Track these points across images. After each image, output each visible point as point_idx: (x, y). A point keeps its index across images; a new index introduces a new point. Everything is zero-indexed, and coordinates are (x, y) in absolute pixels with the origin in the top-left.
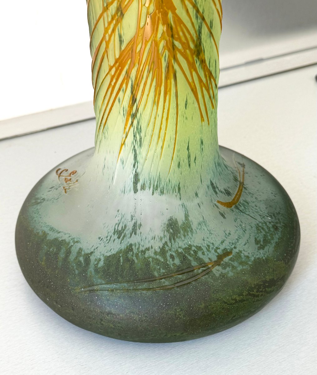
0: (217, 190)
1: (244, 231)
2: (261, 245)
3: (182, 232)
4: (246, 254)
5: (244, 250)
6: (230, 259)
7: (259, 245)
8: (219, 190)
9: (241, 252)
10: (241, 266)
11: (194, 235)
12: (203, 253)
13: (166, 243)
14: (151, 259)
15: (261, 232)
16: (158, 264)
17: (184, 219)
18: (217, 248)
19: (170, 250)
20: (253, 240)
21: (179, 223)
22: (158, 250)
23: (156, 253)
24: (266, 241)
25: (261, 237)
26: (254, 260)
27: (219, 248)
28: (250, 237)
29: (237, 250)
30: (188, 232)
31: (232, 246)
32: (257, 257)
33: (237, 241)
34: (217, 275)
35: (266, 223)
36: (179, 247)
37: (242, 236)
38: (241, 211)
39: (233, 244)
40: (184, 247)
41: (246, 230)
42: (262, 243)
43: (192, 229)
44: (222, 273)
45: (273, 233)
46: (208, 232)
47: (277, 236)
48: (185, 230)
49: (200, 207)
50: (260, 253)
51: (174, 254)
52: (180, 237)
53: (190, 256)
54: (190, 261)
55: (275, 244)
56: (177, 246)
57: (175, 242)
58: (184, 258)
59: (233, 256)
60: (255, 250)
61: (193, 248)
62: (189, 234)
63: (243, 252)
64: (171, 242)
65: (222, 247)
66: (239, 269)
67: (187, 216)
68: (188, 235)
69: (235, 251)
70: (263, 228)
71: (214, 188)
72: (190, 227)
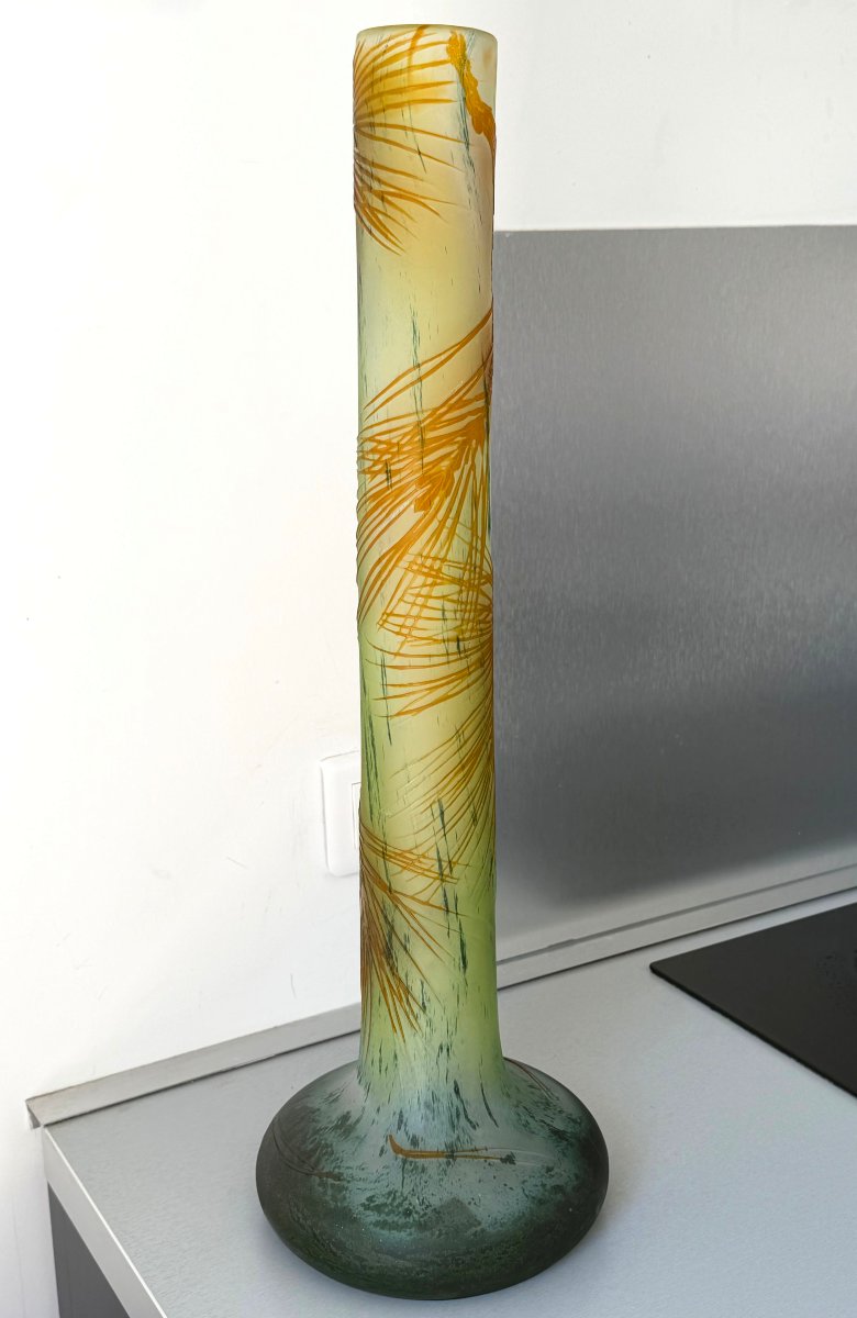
0: (403, 1127)
1: (376, 1181)
2: (369, 1205)
3: (342, 1130)
4: (348, 1195)
5: (351, 1191)
6: (333, 1184)
7: (367, 1203)
8: (405, 1130)
9: (347, 1189)
10: (330, 1198)
11: (344, 1141)
12: (328, 1160)
13: (327, 1127)
14: (308, 1130)
15: (388, 1198)
16: (303, 1137)
17: (355, 1121)
18: (340, 1167)
19: (321, 1135)
20: (372, 1194)
21: (349, 1122)
22: (317, 1128)
23: (314, 1128)
24: (379, 1208)
25: (380, 1201)
26: (346, 1207)
27: (340, 1169)
28: (372, 1190)
29: (347, 1185)
30: (345, 1135)
31: (350, 1177)
32: (353, 1208)
33: (359, 1180)
34: (309, 1185)
35: (406, 1199)
36: (326, 1140)
37: (369, 1181)
38: (403, 1168)
39: (353, 1178)
40: (328, 1142)
41: (379, 1182)
42: (373, 1205)
43: (350, 1135)
44: (314, 1187)
45: (397, 1213)
46: (354, 1150)
47: (396, 1219)
48: (346, 1132)
49: (372, 1124)
50: (359, 1208)
51: (318, 1140)
52: (336, 1133)
53: (320, 1153)
54: (316, 1156)
55: (382, 1221)
56: (327, 1138)
57: (330, 1133)
58: (316, 1149)
59: (339, 1185)
60: (359, 1202)
61: (330, 1149)
62: (343, 1137)
63: (348, 1191)
64: (329, 1130)
65: (342, 1171)
66: (326, 1198)
67: (358, 1121)
68: (341, 1136)
69: (345, 1183)
70: (394, 1199)
71: (401, 1121)
72: (350, 1132)
